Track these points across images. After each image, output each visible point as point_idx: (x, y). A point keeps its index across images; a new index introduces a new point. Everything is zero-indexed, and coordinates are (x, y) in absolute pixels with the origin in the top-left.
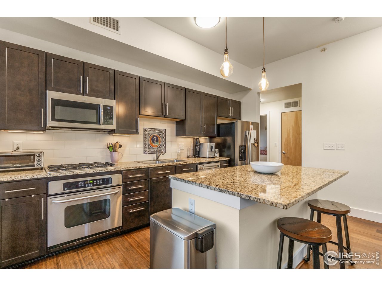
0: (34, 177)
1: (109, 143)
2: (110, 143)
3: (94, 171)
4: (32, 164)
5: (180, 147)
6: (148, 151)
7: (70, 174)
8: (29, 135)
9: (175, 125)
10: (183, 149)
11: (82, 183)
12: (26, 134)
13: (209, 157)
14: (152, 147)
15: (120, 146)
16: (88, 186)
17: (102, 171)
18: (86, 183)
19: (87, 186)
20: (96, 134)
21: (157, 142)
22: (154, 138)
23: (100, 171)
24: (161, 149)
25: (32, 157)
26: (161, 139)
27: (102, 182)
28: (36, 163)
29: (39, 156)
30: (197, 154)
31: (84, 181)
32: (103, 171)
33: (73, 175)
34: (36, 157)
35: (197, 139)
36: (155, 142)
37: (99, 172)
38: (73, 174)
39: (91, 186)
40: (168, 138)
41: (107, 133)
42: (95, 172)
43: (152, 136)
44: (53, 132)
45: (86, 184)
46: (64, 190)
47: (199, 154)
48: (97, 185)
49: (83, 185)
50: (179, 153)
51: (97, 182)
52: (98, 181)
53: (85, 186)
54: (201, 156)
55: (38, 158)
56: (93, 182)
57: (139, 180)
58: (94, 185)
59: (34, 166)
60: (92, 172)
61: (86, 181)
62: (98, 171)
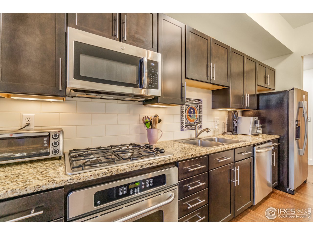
0: (40, 189)
1: (145, 117)
2: (147, 117)
3: (141, 166)
4: (45, 151)
5: (216, 122)
6: (185, 127)
7: (106, 176)
8: (44, 105)
9: (210, 95)
11: (125, 189)
12: (39, 104)
13: (252, 135)
14: (189, 121)
15: (160, 121)
16: (134, 193)
17: (153, 165)
18: (130, 187)
19: (131, 193)
20: (129, 104)
21: (194, 115)
22: (191, 110)
23: (150, 165)
25: (45, 139)
26: (197, 112)
27: (153, 182)
28: (51, 149)
29: (56, 137)
31: (127, 185)
32: (155, 165)
34: (51, 139)
35: (235, 112)
36: (192, 115)
38: (111, 174)
39: (137, 192)
40: (204, 111)
41: (142, 103)
42: (144, 167)
43: (189, 107)
44: (77, 101)
45: (131, 189)
46: (96, 205)
47: (236, 131)
48: (146, 189)
49: (125, 192)
50: (216, 129)
51: (145, 185)
52: (148, 182)
53: (128, 194)
54: (238, 132)
55: (54, 140)
56: (141, 184)
57: (197, 174)
58: (141, 190)
59: (48, 154)
61: (129, 184)
62: (148, 166)
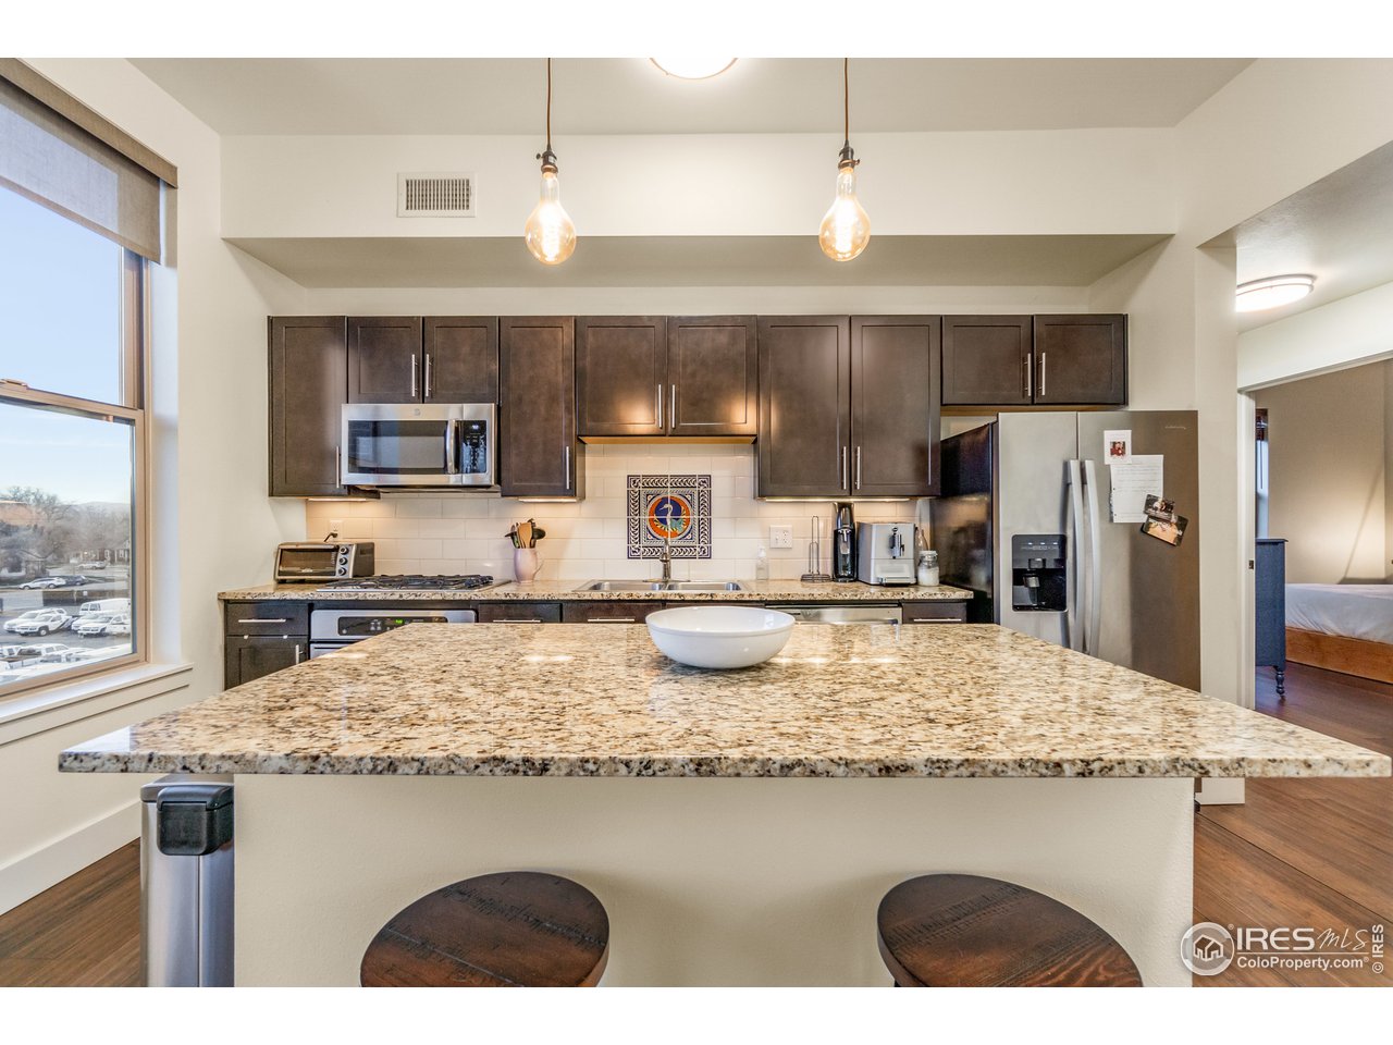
3: (401, 596)
4: (331, 569)
5: (773, 539)
6: (642, 549)
10: (789, 545)
11: (378, 623)
14: (656, 535)
15: (540, 534)
17: (421, 598)
18: (386, 623)
21: (677, 519)
22: (666, 506)
23: (416, 596)
24: (691, 544)
25: (333, 555)
26: (691, 511)
28: (338, 567)
29: (345, 551)
30: (845, 569)
31: (382, 619)
32: (424, 598)
33: (357, 600)
34: (339, 554)
36: (668, 520)
37: (413, 600)
42: (404, 598)
43: (656, 499)
46: (340, 633)
49: (379, 628)
55: (342, 556)
59: (334, 573)
60: (396, 597)
61: (385, 618)
62: (412, 597)
